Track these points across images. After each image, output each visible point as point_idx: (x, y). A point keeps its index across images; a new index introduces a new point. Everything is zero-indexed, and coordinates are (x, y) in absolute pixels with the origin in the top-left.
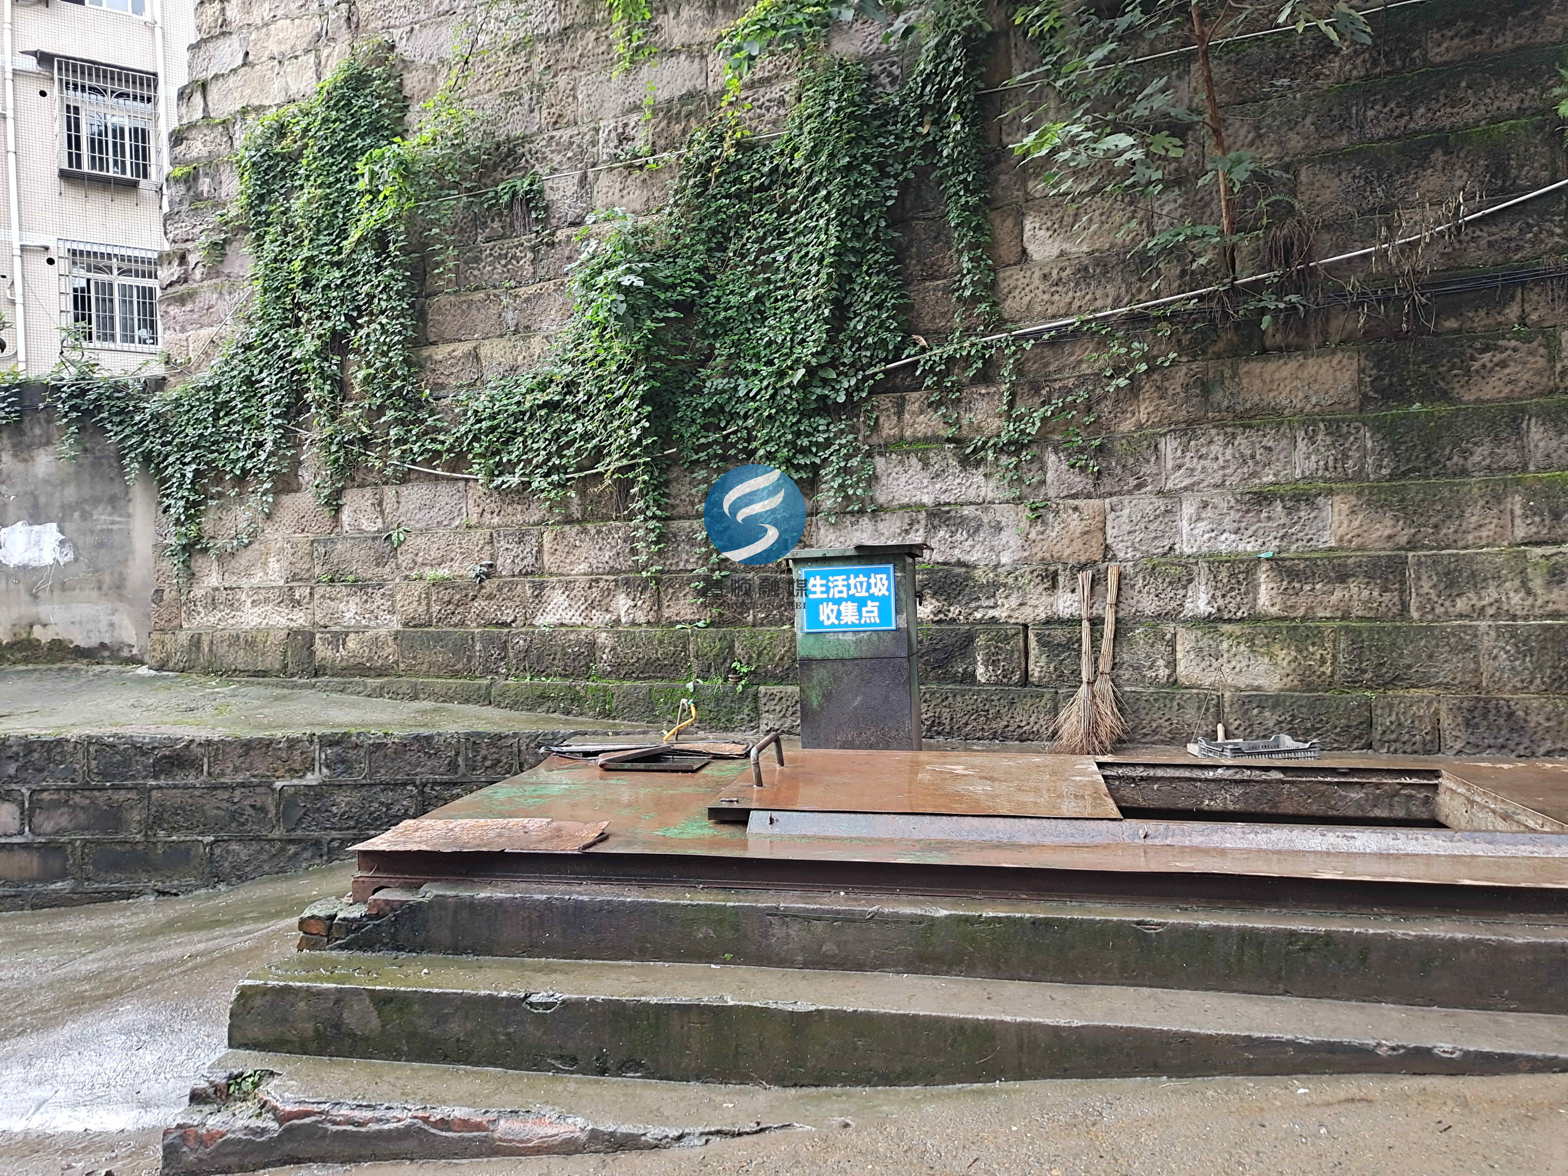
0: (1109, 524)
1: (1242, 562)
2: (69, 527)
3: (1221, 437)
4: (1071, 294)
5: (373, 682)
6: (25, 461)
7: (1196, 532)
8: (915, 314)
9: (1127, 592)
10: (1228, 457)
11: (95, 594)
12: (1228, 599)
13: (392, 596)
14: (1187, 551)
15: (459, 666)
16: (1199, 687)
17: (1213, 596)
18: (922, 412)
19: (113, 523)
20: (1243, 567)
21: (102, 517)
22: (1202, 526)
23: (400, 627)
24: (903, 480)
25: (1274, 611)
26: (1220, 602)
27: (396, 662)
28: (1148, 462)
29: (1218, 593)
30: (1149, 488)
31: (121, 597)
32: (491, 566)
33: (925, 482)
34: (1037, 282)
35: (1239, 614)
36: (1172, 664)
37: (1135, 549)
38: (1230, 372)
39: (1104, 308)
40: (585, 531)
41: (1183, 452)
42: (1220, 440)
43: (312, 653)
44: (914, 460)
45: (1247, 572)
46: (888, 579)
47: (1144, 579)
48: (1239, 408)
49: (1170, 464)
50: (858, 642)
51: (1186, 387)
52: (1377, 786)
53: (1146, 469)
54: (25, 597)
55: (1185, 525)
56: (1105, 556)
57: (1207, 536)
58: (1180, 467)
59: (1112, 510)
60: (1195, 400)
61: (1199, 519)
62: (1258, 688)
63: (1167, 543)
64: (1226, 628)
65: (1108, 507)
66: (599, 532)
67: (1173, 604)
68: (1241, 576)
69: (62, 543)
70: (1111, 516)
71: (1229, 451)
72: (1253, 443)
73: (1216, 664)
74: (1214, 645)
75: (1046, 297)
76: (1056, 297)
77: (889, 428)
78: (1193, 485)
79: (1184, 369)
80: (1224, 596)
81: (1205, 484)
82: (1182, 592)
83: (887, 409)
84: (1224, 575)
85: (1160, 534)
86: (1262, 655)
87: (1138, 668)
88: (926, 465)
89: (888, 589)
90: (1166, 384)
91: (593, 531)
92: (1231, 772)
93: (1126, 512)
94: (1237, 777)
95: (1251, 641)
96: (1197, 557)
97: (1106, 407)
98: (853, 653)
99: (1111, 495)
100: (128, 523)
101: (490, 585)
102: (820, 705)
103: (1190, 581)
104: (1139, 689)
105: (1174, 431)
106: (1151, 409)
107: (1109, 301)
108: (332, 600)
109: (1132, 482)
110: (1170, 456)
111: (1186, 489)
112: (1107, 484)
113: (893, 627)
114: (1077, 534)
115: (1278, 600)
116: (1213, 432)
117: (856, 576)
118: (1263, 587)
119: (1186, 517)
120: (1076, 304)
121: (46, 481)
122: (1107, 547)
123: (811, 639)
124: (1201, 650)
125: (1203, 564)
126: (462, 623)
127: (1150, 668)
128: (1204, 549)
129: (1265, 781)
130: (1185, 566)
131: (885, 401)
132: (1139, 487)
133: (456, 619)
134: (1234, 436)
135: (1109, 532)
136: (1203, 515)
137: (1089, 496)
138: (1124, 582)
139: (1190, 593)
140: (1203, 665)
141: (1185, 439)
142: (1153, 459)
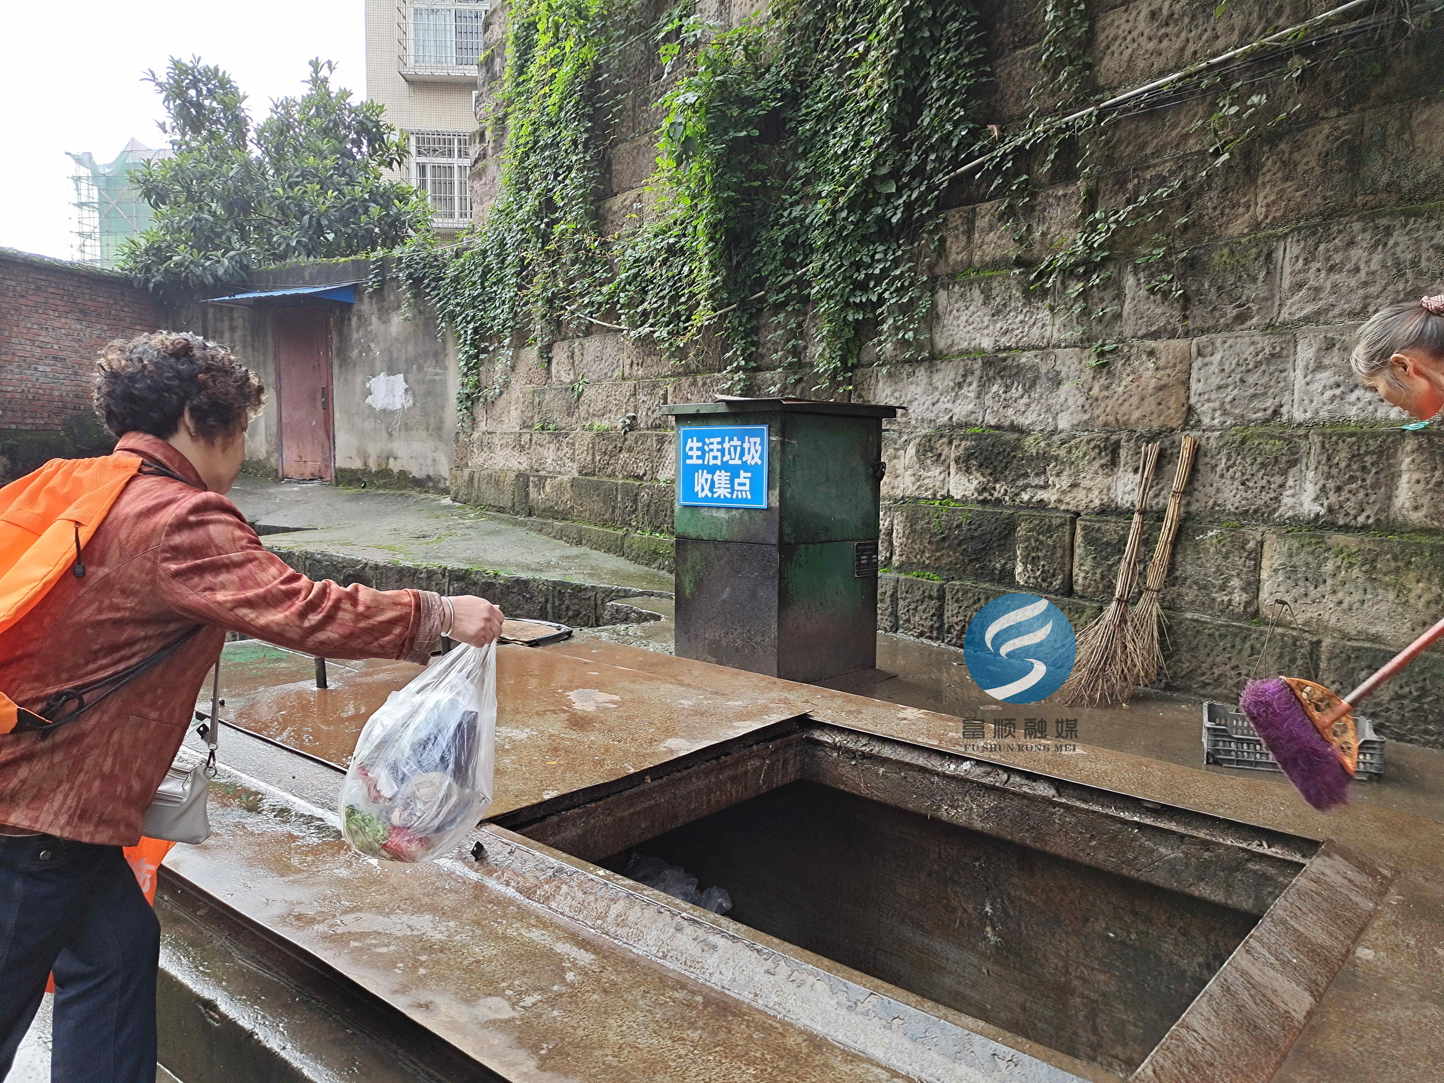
0: (1194, 375)
1: (1375, 436)
2: (411, 377)
3: (1368, 235)
4: (1183, 35)
5: (558, 524)
6: (385, 322)
7: (1313, 387)
8: (998, 96)
9: (1205, 475)
10: (1374, 266)
11: (424, 434)
12: (1345, 494)
13: (573, 444)
14: (1299, 416)
15: (607, 516)
16: (1287, 625)
17: (1323, 489)
18: (991, 228)
19: (436, 374)
20: (1373, 444)
21: (430, 369)
22: (1325, 377)
23: (576, 475)
24: (964, 318)
25: (1416, 517)
26: (1333, 498)
27: (572, 507)
28: (1254, 280)
29: (1331, 484)
30: (1254, 320)
31: (440, 438)
32: (634, 418)
33: (986, 319)
34: (1141, 26)
35: (1361, 519)
36: (1253, 586)
37: (1225, 413)
38: (1397, 125)
39: (1225, 50)
40: (694, 383)
41: (1306, 261)
42: (1364, 239)
43: (527, 495)
44: (976, 293)
45: (1380, 452)
46: (762, 444)
47: (1229, 457)
48: (1407, 185)
49: (1287, 282)
50: (730, 521)
51: (1325, 157)
52: (1206, 845)
53: (1252, 291)
54: (385, 435)
55: (1298, 378)
56: (1186, 422)
57: (1329, 394)
58: (1300, 286)
59: (1200, 354)
60: (1337, 177)
61: (1319, 367)
62: (1376, 638)
63: (1270, 403)
64: (1338, 539)
65: (1194, 349)
66: (704, 384)
67: (1265, 497)
68: (1368, 459)
69: (406, 390)
70: (1197, 364)
71: (1377, 258)
72: (1417, 241)
73: (1313, 593)
74: (1313, 565)
75: (1151, 46)
76: (1165, 43)
77: (956, 254)
78: (1318, 313)
79: (1326, 129)
80: (1339, 489)
81: (1337, 311)
82: (1278, 480)
83: (956, 228)
84: (1342, 457)
85: (1260, 390)
86: (1386, 586)
87: (1205, 587)
88: (987, 298)
89: (761, 458)
90: (1296, 156)
91: (700, 384)
92: (979, 770)
93: (1217, 357)
94: (988, 780)
95: (1371, 562)
96: (1308, 426)
97: (1210, 200)
98: (724, 534)
99: (1203, 331)
100: (444, 375)
101: (631, 436)
102: (692, 594)
103: (1293, 463)
104: (1206, 618)
105: (1299, 230)
106: (1272, 198)
107: (1235, 37)
108: (541, 446)
109: (1231, 311)
110: (1287, 270)
111: (1307, 320)
112: (1199, 315)
113: (764, 506)
114: (1150, 390)
115: (1425, 500)
116: (1357, 226)
117: (731, 439)
118: (1405, 478)
119: (1300, 364)
120: (1191, 48)
121: (397, 339)
122: (1191, 410)
123: (688, 513)
124: (1294, 569)
125: (1315, 439)
126: (613, 474)
127: (1222, 588)
128: (1324, 414)
129: (1024, 796)
130: (1289, 440)
131: (956, 217)
132: (1242, 318)
133: (609, 471)
134: (1388, 231)
135: (1194, 386)
136: (1326, 361)
137: (1173, 335)
138: (1203, 460)
139: (1290, 482)
140: (1295, 592)
141: (1311, 242)
142: (1263, 274)
